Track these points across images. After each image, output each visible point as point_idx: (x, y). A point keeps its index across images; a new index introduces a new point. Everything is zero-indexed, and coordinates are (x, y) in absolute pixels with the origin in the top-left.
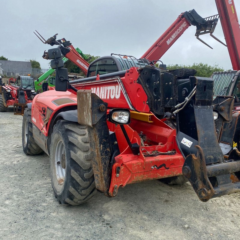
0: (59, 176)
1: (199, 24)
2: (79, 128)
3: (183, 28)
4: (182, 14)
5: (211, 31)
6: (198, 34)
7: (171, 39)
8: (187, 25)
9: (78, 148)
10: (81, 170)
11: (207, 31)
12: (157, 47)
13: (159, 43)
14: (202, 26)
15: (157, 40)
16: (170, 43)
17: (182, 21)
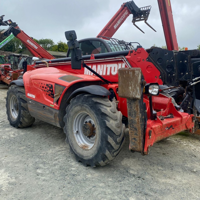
0: (80, 143)
1: (136, 13)
2: (105, 101)
3: (126, 15)
4: (124, 4)
5: (146, 19)
6: (134, 21)
7: (117, 25)
8: (128, 13)
9: (110, 117)
10: (115, 136)
11: (141, 19)
12: (107, 31)
13: (108, 28)
14: (138, 14)
15: (107, 25)
16: (116, 28)
17: (124, 9)
